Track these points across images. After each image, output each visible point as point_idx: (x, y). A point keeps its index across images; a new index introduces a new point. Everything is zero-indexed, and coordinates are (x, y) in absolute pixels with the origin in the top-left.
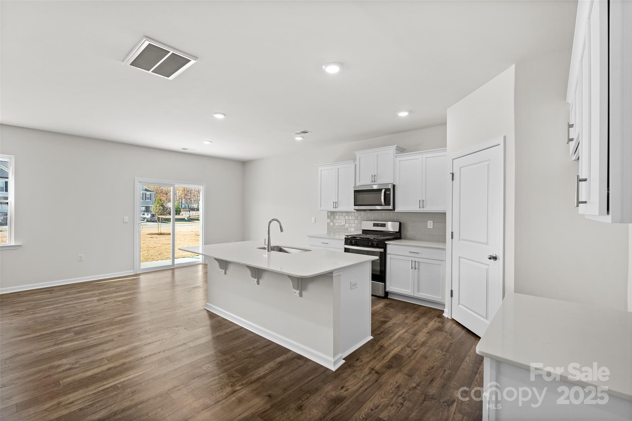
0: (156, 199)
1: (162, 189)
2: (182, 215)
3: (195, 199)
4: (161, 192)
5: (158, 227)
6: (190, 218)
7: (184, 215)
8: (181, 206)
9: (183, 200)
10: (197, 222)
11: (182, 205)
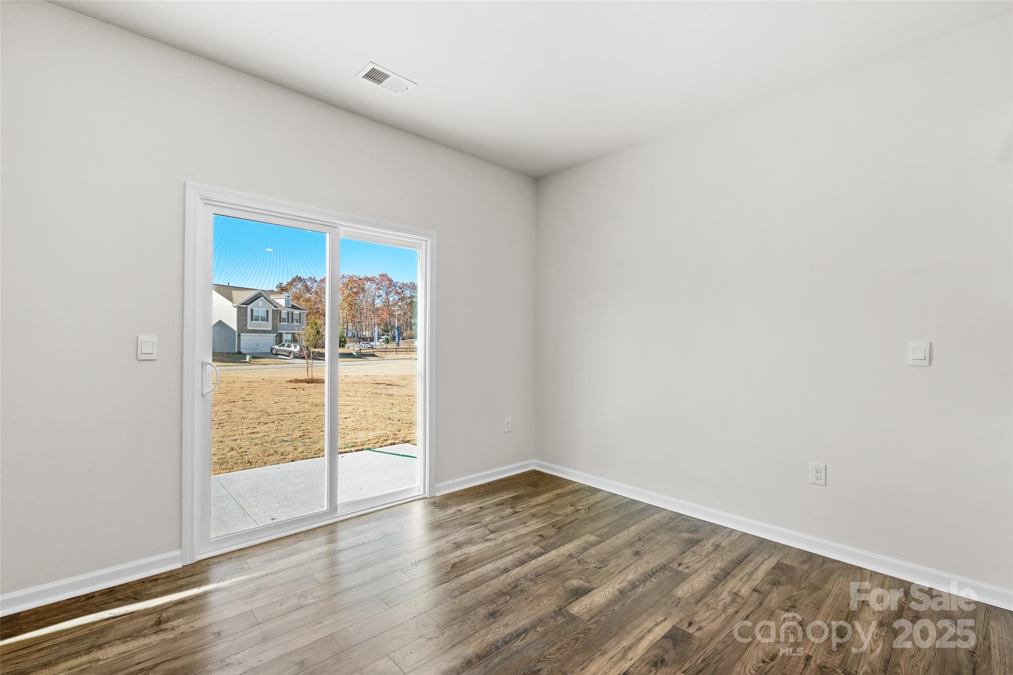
0: (310, 322)
1: (318, 308)
2: (348, 347)
3: (367, 323)
4: (317, 313)
5: (308, 367)
6: (360, 352)
7: (352, 347)
8: (347, 334)
9: (350, 324)
10: (372, 359)
11: (347, 332)
